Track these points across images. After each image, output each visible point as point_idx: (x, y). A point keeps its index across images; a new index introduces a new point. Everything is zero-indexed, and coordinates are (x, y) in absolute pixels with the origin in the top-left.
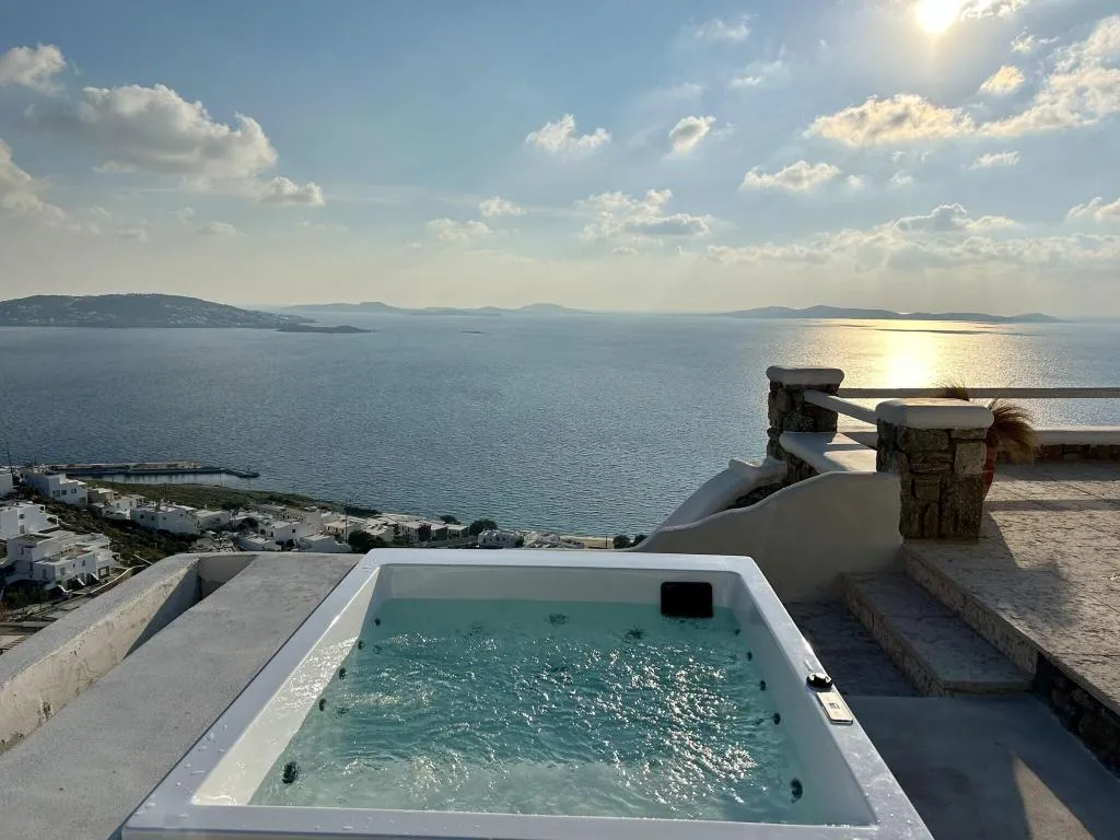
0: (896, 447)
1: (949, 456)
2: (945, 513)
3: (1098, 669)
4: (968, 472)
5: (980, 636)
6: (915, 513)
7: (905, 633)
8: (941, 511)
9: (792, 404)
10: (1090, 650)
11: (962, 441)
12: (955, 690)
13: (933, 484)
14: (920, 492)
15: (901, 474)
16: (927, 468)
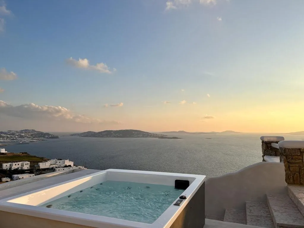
0: (283, 155)
1: (301, 157)
6: (291, 176)
9: (268, 147)
13: (295, 166)
14: (291, 169)
15: (284, 163)
16: (293, 161)
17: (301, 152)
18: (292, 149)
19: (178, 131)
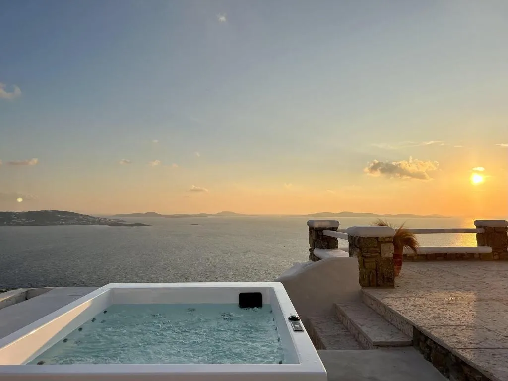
0: (356, 246)
1: (377, 249)
2: (378, 275)
3: (438, 331)
4: (387, 256)
5: (392, 324)
6: (366, 275)
7: (359, 324)
8: (377, 274)
9: (318, 236)
10: (435, 324)
11: (382, 242)
12: (379, 345)
13: (372, 262)
14: (367, 266)
15: (358, 257)
16: (369, 255)
17: (378, 242)
18: (368, 238)
19: (144, 213)
